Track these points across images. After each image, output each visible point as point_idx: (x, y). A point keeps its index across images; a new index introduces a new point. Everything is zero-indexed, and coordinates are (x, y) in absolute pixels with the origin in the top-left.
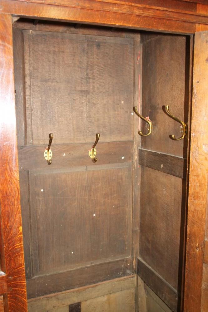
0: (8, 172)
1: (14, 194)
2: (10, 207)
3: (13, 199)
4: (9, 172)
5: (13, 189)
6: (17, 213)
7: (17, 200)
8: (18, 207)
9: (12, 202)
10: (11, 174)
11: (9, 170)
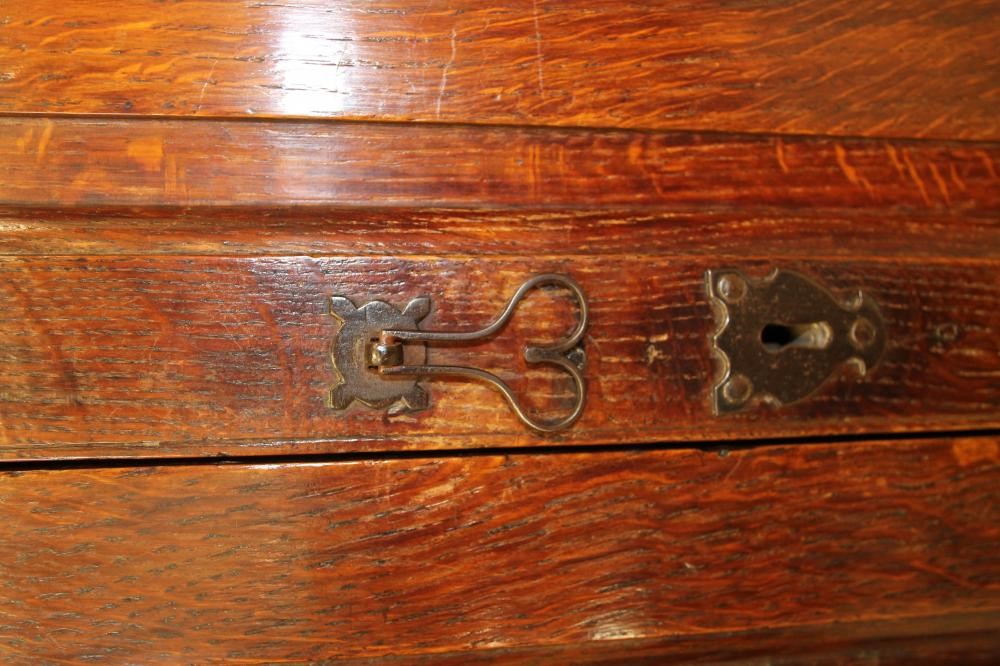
0: (410, 563)
1: (640, 506)
2: (757, 549)
3: (690, 516)
4: (407, 550)
5: (586, 519)
6: (829, 477)
7: (705, 479)
8: (771, 467)
9: (709, 529)
10: (431, 531)
11: (391, 559)
